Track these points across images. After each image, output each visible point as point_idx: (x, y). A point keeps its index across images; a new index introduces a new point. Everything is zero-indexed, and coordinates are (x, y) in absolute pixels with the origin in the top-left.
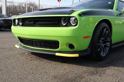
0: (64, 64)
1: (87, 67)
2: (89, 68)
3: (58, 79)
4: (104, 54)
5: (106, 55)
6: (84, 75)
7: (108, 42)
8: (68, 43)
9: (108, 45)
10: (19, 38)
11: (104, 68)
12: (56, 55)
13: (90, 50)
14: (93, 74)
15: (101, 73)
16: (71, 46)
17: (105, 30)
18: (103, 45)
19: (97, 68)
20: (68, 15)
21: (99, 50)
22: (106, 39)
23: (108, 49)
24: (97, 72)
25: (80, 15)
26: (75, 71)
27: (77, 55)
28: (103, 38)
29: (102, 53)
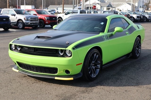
0: (61, 85)
1: (80, 87)
2: (81, 88)
3: (59, 97)
4: (95, 75)
5: (97, 76)
6: (77, 94)
7: (99, 64)
8: (64, 70)
9: (98, 67)
10: (17, 62)
11: (93, 88)
12: (55, 79)
13: (82, 74)
14: (83, 92)
15: (89, 91)
16: (67, 72)
17: (95, 55)
18: (94, 67)
19: (88, 88)
20: (64, 49)
21: (89, 73)
22: (96, 62)
23: (98, 70)
24: (87, 91)
25: (73, 49)
26: (71, 91)
27: (72, 79)
28: (94, 62)
29: (93, 75)
